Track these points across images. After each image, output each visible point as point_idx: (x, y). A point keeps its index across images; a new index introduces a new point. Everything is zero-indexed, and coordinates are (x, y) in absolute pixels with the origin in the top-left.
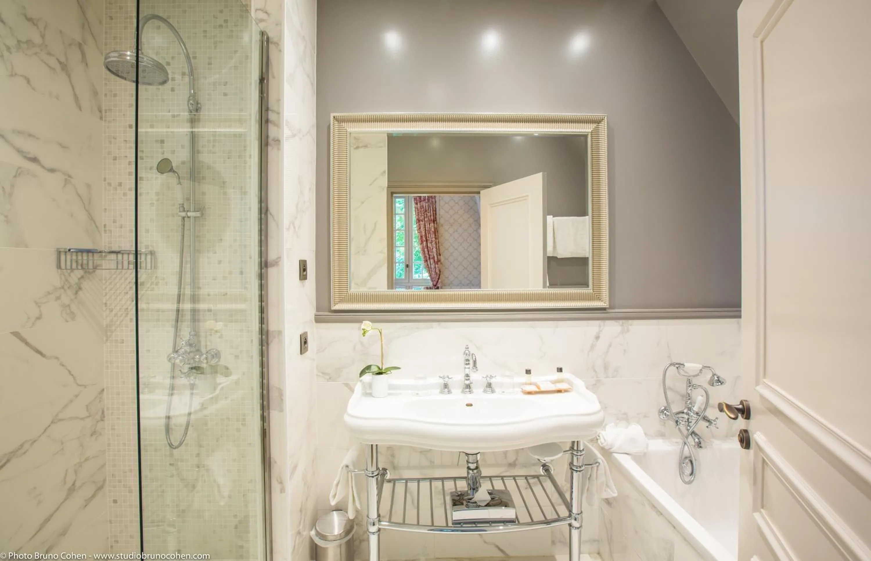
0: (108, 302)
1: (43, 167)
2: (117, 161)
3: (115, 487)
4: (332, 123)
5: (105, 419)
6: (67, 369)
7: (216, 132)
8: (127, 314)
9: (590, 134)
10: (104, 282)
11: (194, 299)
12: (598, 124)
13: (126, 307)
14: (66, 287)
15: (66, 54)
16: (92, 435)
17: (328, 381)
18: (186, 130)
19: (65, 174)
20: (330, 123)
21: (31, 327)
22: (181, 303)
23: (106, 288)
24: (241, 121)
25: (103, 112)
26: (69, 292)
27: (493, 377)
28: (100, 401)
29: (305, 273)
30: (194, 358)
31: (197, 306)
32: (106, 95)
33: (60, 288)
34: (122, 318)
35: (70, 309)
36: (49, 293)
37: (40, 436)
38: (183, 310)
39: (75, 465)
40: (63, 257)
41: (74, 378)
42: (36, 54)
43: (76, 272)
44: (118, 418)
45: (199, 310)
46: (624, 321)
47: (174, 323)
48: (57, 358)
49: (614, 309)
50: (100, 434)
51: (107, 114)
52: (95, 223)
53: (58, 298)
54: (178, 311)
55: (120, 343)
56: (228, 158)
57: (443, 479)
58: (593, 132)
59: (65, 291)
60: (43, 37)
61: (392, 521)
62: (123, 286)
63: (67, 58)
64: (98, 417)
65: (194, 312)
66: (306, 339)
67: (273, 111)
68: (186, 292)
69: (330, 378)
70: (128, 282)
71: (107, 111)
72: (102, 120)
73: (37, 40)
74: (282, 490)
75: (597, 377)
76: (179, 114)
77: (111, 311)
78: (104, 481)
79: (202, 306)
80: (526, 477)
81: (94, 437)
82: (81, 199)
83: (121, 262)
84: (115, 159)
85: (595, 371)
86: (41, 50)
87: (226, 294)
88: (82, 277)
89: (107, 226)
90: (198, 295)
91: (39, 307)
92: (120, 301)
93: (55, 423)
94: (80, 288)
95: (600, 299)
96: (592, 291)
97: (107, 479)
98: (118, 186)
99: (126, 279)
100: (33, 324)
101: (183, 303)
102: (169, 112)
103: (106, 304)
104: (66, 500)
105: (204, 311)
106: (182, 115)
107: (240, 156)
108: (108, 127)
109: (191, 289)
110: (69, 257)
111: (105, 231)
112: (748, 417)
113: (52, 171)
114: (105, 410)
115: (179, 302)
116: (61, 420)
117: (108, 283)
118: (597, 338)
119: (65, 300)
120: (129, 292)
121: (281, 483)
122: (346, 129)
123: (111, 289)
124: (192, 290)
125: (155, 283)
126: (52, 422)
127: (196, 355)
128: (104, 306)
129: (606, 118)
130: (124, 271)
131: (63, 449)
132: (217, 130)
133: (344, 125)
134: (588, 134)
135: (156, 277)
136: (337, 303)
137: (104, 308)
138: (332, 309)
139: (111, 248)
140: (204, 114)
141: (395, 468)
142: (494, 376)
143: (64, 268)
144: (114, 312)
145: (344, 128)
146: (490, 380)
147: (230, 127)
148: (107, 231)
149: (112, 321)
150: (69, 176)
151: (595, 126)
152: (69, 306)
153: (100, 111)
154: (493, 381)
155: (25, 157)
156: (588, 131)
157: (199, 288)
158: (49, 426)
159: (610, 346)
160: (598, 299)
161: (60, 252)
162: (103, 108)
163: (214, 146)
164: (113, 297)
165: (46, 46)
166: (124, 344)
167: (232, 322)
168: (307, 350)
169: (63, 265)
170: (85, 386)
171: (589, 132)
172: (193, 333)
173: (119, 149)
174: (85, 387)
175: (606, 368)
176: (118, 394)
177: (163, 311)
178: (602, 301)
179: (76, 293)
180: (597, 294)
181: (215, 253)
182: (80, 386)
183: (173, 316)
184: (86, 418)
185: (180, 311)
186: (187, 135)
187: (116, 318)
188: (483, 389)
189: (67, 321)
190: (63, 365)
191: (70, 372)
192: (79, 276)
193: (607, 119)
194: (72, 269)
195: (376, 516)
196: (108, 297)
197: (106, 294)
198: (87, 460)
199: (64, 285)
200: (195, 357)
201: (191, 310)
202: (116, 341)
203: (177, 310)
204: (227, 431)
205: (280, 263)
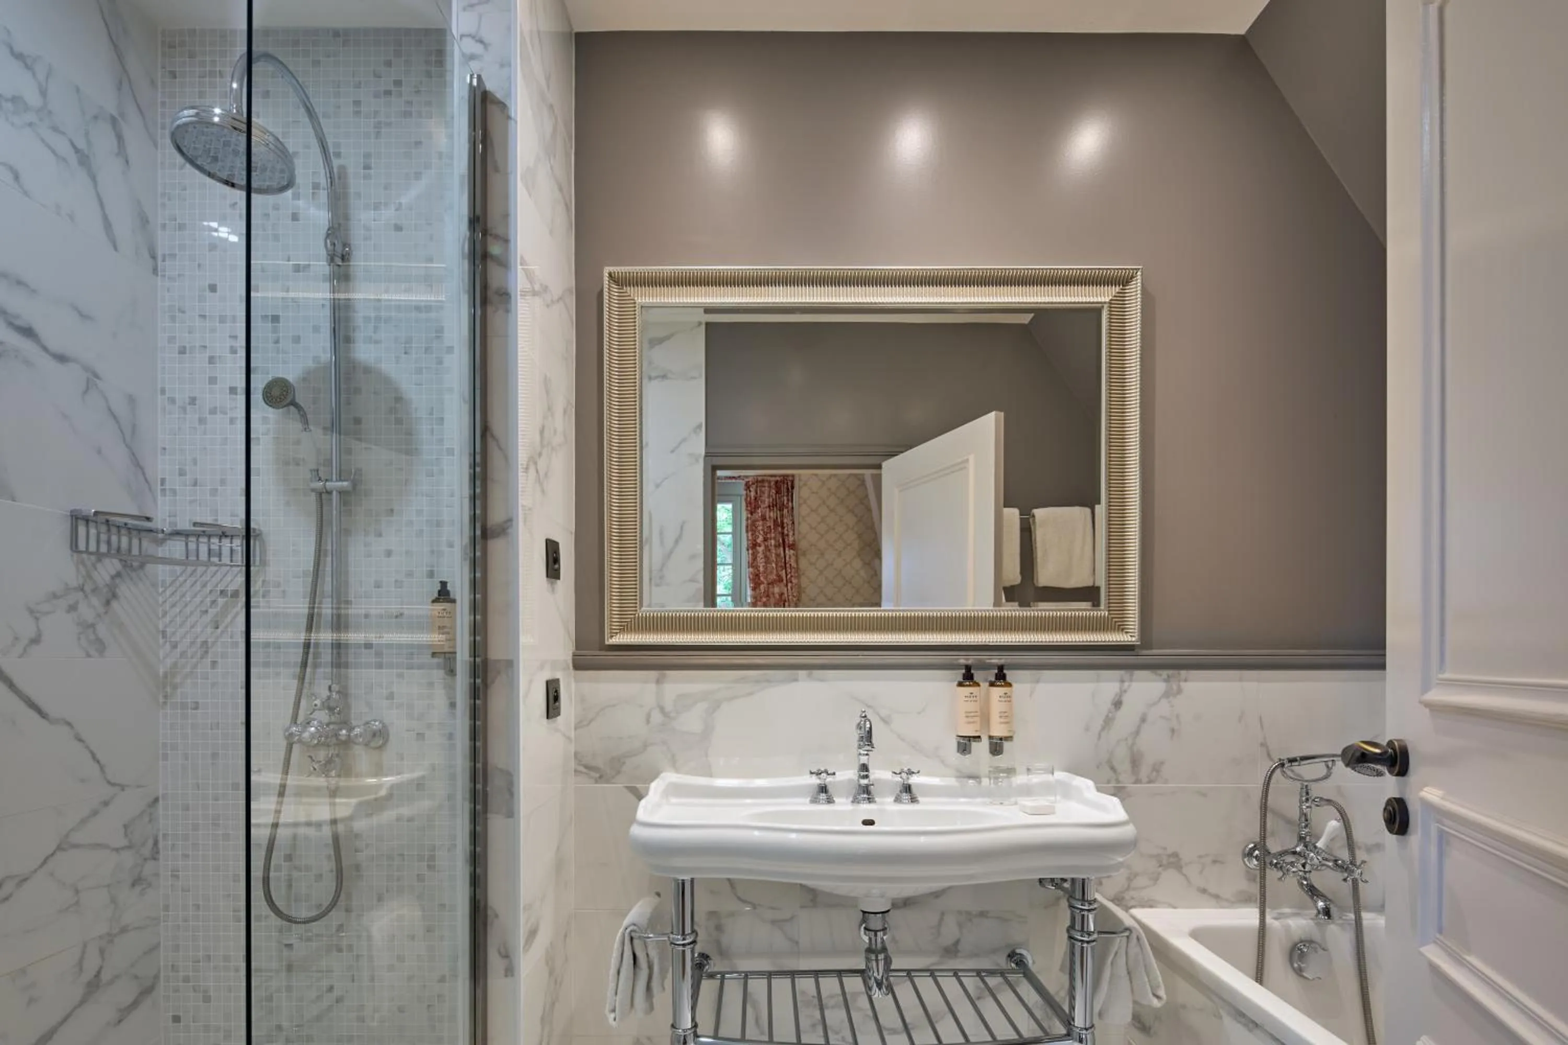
0: (168, 630)
1: (45, 349)
2: (187, 355)
3: (176, 990)
4: (606, 286)
5: (161, 857)
6: (87, 747)
7: (379, 300)
8: (206, 652)
9: (1106, 306)
10: (161, 590)
11: (339, 623)
12: (1123, 286)
13: (204, 640)
14: (88, 588)
15: (87, 134)
16: (133, 885)
17: (596, 782)
18: (320, 295)
19: (86, 369)
20: (603, 286)
21: (20, 656)
22: (314, 630)
23: (165, 602)
24: (429, 280)
25: (160, 259)
26: (95, 601)
27: (913, 773)
28: (150, 821)
29: (556, 566)
30: (336, 735)
31: (343, 636)
32: (164, 226)
33: (75, 589)
34: (194, 660)
35: (94, 632)
36: (55, 596)
37: (35, 871)
38: (317, 645)
39: (101, 937)
40: (82, 530)
41: (102, 768)
42: (30, 124)
43: (107, 561)
44: (186, 856)
45: (347, 644)
46: (1171, 672)
47: (298, 670)
48: (69, 724)
49: (1151, 649)
50: (150, 885)
51: (167, 263)
52: (144, 474)
53: (72, 608)
54: (307, 646)
55: (192, 709)
56: (406, 353)
57: (817, 974)
58: (1113, 302)
59: (86, 596)
60: (43, 93)
61: (719, 1036)
62: (198, 599)
63: (89, 143)
64: (147, 851)
65: (338, 646)
66: (556, 691)
67: (497, 237)
68: (324, 611)
69: (601, 777)
70: (208, 592)
71: (167, 259)
72: (157, 275)
73: (32, 98)
74: (510, 971)
75: (1118, 781)
76: (307, 263)
77: (175, 646)
78: (156, 977)
79: (354, 637)
80: (979, 973)
81: (138, 889)
82: (118, 422)
83: (195, 553)
84: (182, 351)
85: (1113, 769)
86: (41, 120)
87: (402, 614)
88: (118, 575)
89: (167, 483)
90: (347, 615)
91: (37, 619)
92: (192, 627)
93: (64, 850)
94: (115, 596)
95: (1123, 629)
96: (1107, 613)
97: (162, 974)
98: (190, 404)
99: (204, 585)
100: (25, 650)
101: (318, 631)
102: (289, 260)
103: (164, 633)
104: (82, 1002)
105: (358, 646)
106: (314, 265)
107: (428, 350)
108: (168, 290)
109: (332, 604)
110: (93, 531)
111: (163, 490)
112: (1403, 771)
113: (61, 358)
114: (160, 838)
115: (309, 628)
116: (76, 846)
117: (168, 593)
118: (1118, 704)
119: (87, 612)
120: (210, 610)
121: (506, 956)
122: (634, 300)
123: (173, 605)
124: (334, 606)
125: (261, 592)
126: (59, 848)
127: (341, 730)
128: (161, 636)
129: (1139, 273)
130: (200, 569)
131: (77, 903)
132: (385, 297)
133: (630, 290)
134: (1103, 307)
135: (264, 581)
136: (617, 633)
137: (161, 641)
138: (607, 643)
139: (176, 526)
140: (358, 263)
141: (723, 953)
142: (915, 771)
143: (84, 549)
144: (179, 650)
145: (630, 296)
146: (908, 778)
147: (408, 291)
148: (168, 492)
149: (175, 665)
150: (96, 376)
151: (1117, 290)
152: (92, 626)
153: (154, 257)
154: (914, 780)
155: (11, 324)
156: (1103, 300)
157: (348, 602)
158: (52, 855)
159: (1143, 720)
160: (1118, 629)
161: (77, 518)
162: (160, 254)
163: (376, 329)
164: (178, 619)
165: (50, 112)
166: (199, 711)
167: (412, 668)
168: (559, 714)
169: (82, 546)
170: (123, 787)
171: (1105, 303)
172: (335, 687)
173: (190, 333)
174: (123, 790)
175: (1135, 761)
176: (186, 808)
177: (278, 646)
178: (1127, 632)
179: (108, 603)
180: (1117, 620)
181: (380, 535)
182: (113, 785)
183: (296, 655)
184: (123, 848)
185: (312, 645)
186: (323, 305)
187: (183, 660)
188: (895, 795)
189: (89, 655)
190: (80, 740)
191: (94, 756)
192: (113, 572)
193: (1142, 275)
194: (99, 556)
195: (689, 1025)
196: (167, 619)
197: (165, 614)
198: (124, 930)
199: (83, 585)
200: (341, 733)
201: (332, 644)
202: (184, 706)
203: (305, 643)
204: (398, 880)
205: (510, 530)
